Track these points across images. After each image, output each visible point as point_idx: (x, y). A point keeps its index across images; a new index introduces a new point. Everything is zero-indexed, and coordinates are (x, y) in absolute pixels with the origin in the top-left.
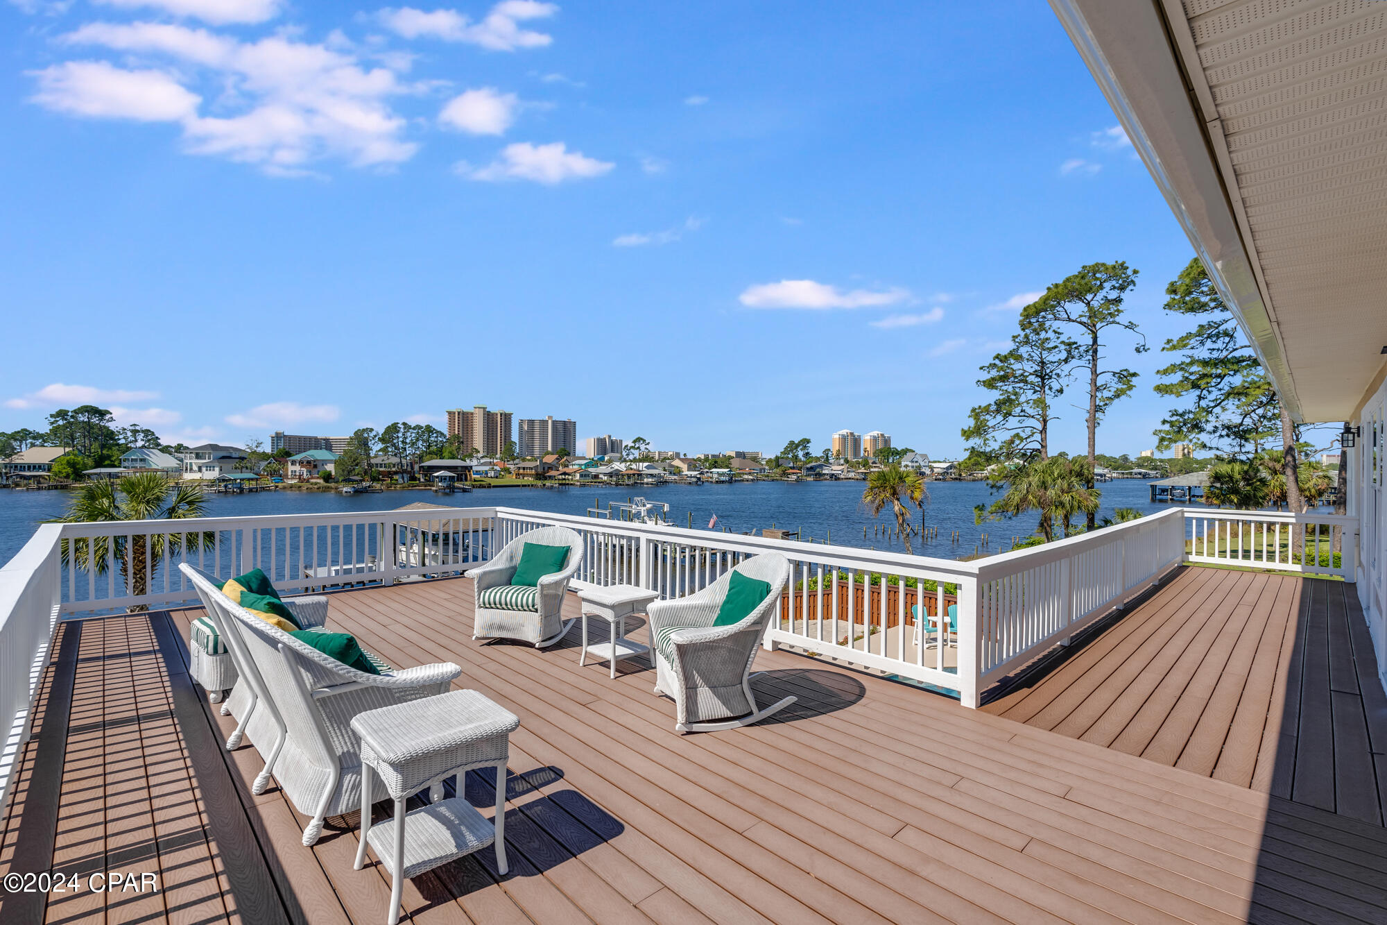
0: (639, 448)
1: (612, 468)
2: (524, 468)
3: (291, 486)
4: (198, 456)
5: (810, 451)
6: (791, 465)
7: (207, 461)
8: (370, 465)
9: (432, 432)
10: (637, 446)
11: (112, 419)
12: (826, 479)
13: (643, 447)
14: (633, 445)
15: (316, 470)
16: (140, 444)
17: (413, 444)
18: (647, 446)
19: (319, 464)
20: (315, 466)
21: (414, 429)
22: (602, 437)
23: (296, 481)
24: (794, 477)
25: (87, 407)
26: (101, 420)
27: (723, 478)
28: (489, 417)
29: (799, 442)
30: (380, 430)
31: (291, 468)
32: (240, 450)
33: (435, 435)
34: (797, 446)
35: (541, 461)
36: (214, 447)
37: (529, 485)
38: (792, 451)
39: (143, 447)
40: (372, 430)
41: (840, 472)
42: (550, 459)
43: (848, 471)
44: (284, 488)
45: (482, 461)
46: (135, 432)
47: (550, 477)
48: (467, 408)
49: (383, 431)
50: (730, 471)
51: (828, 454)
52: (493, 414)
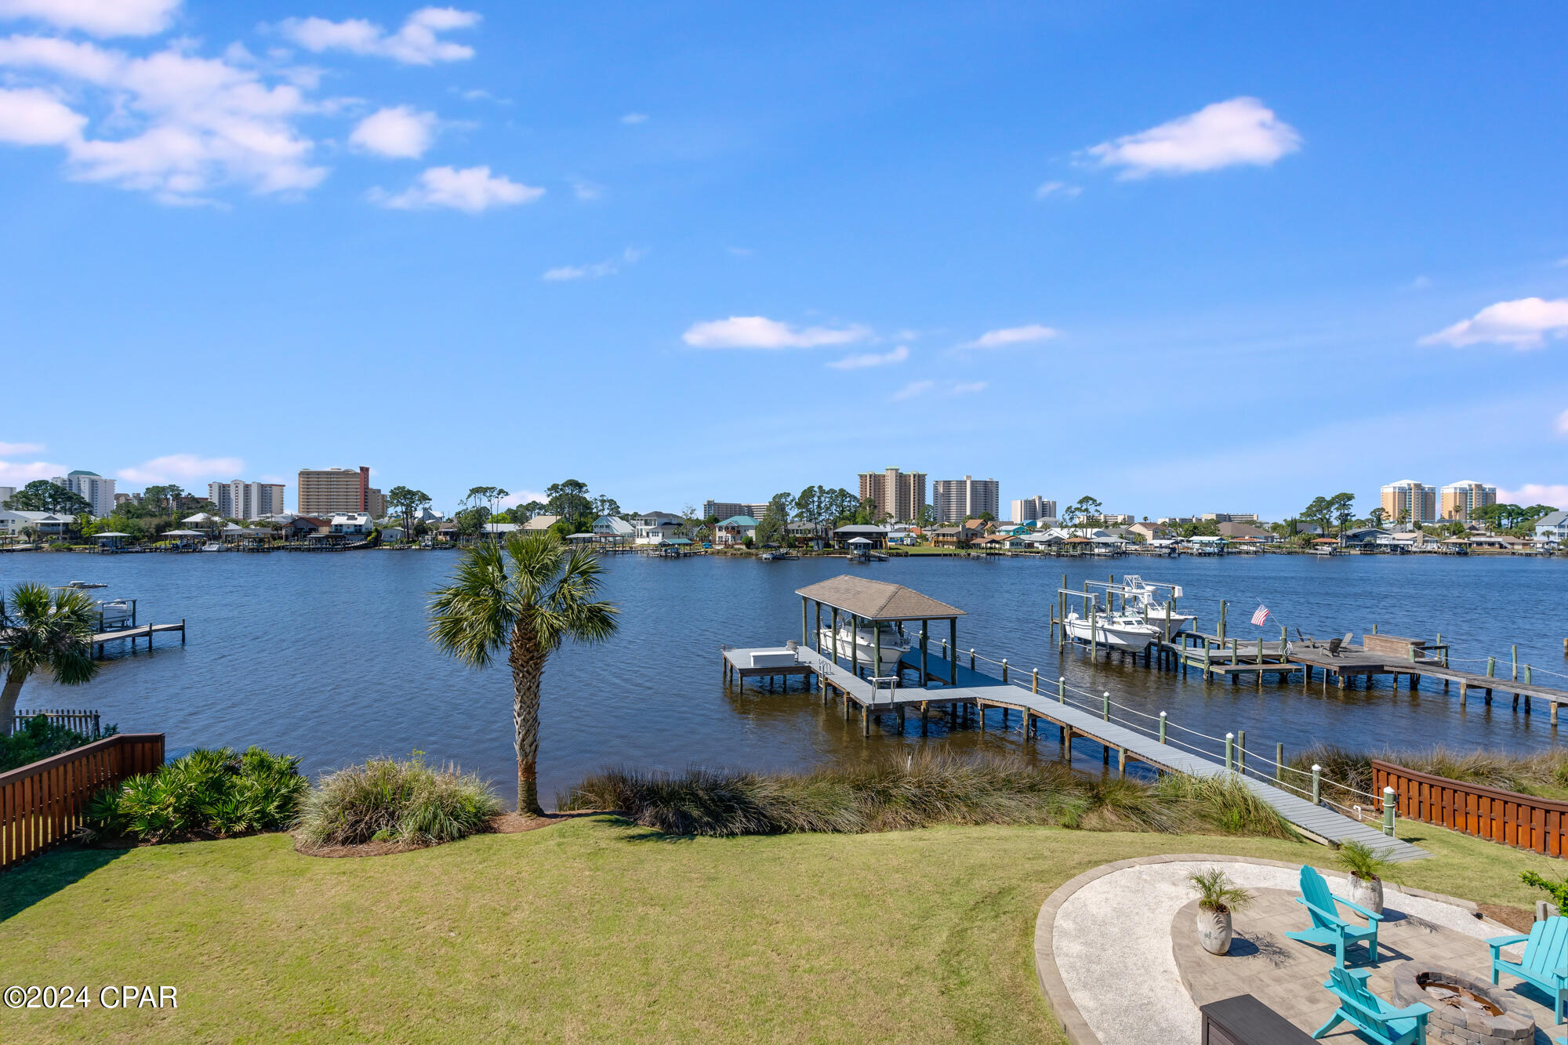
0: (1086, 510)
1: (1050, 535)
2: (944, 535)
3: (719, 552)
4: (646, 523)
5: (1352, 511)
6: (1319, 531)
7: (653, 527)
8: (787, 531)
9: (845, 496)
10: (1084, 507)
11: (587, 491)
12: (1384, 553)
13: (1092, 509)
14: (1079, 506)
15: (738, 536)
16: (606, 512)
17: (828, 509)
18: (1098, 508)
19: (742, 530)
20: (739, 532)
21: (827, 493)
22: (1030, 499)
23: (722, 547)
24: (1327, 549)
25: (571, 480)
26: (580, 492)
27: (1208, 549)
28: (902, 480)
29: (1333, 499)
30: (797, 494)
31: (718, 534)
32: (678, 517)
33: (848, 499)
34: (1330, 504)
35: (964, 527)
36: (659, 514)
37: (951, 555)
38: (1320, 511)
39: (609, 515)
40: (789, 494)
41: (1412, 542)
42: (973, 524)
43: (1425, 542)
44: (713, 553)
45: (896, 527)
46: (603, 501)
47: (974, 544)
48: (879, 471)
49: (800, 495)
50: (1221, 539)
51: (1380, 515)
52: (906, 476)
